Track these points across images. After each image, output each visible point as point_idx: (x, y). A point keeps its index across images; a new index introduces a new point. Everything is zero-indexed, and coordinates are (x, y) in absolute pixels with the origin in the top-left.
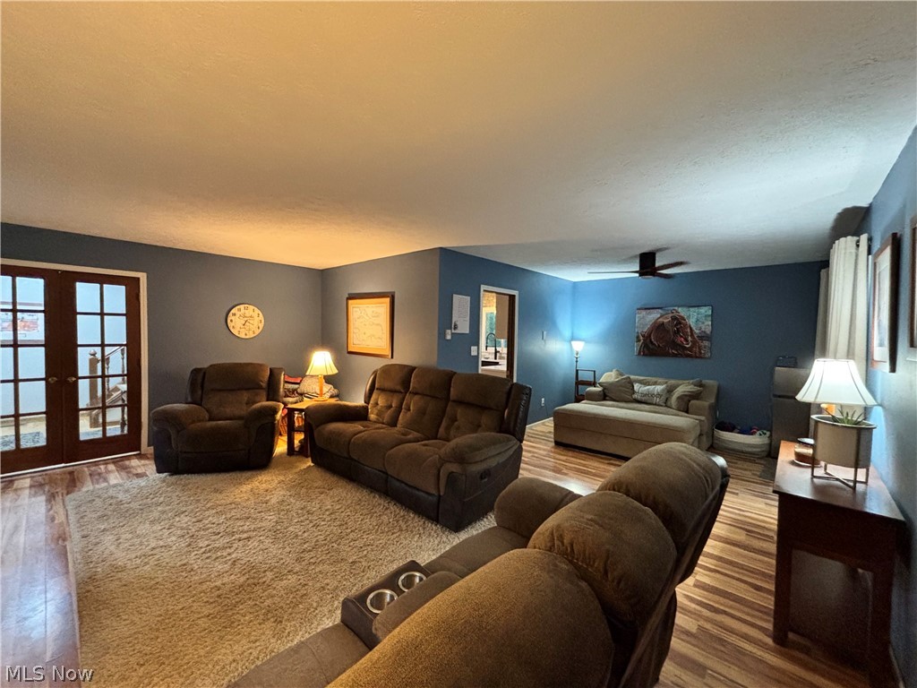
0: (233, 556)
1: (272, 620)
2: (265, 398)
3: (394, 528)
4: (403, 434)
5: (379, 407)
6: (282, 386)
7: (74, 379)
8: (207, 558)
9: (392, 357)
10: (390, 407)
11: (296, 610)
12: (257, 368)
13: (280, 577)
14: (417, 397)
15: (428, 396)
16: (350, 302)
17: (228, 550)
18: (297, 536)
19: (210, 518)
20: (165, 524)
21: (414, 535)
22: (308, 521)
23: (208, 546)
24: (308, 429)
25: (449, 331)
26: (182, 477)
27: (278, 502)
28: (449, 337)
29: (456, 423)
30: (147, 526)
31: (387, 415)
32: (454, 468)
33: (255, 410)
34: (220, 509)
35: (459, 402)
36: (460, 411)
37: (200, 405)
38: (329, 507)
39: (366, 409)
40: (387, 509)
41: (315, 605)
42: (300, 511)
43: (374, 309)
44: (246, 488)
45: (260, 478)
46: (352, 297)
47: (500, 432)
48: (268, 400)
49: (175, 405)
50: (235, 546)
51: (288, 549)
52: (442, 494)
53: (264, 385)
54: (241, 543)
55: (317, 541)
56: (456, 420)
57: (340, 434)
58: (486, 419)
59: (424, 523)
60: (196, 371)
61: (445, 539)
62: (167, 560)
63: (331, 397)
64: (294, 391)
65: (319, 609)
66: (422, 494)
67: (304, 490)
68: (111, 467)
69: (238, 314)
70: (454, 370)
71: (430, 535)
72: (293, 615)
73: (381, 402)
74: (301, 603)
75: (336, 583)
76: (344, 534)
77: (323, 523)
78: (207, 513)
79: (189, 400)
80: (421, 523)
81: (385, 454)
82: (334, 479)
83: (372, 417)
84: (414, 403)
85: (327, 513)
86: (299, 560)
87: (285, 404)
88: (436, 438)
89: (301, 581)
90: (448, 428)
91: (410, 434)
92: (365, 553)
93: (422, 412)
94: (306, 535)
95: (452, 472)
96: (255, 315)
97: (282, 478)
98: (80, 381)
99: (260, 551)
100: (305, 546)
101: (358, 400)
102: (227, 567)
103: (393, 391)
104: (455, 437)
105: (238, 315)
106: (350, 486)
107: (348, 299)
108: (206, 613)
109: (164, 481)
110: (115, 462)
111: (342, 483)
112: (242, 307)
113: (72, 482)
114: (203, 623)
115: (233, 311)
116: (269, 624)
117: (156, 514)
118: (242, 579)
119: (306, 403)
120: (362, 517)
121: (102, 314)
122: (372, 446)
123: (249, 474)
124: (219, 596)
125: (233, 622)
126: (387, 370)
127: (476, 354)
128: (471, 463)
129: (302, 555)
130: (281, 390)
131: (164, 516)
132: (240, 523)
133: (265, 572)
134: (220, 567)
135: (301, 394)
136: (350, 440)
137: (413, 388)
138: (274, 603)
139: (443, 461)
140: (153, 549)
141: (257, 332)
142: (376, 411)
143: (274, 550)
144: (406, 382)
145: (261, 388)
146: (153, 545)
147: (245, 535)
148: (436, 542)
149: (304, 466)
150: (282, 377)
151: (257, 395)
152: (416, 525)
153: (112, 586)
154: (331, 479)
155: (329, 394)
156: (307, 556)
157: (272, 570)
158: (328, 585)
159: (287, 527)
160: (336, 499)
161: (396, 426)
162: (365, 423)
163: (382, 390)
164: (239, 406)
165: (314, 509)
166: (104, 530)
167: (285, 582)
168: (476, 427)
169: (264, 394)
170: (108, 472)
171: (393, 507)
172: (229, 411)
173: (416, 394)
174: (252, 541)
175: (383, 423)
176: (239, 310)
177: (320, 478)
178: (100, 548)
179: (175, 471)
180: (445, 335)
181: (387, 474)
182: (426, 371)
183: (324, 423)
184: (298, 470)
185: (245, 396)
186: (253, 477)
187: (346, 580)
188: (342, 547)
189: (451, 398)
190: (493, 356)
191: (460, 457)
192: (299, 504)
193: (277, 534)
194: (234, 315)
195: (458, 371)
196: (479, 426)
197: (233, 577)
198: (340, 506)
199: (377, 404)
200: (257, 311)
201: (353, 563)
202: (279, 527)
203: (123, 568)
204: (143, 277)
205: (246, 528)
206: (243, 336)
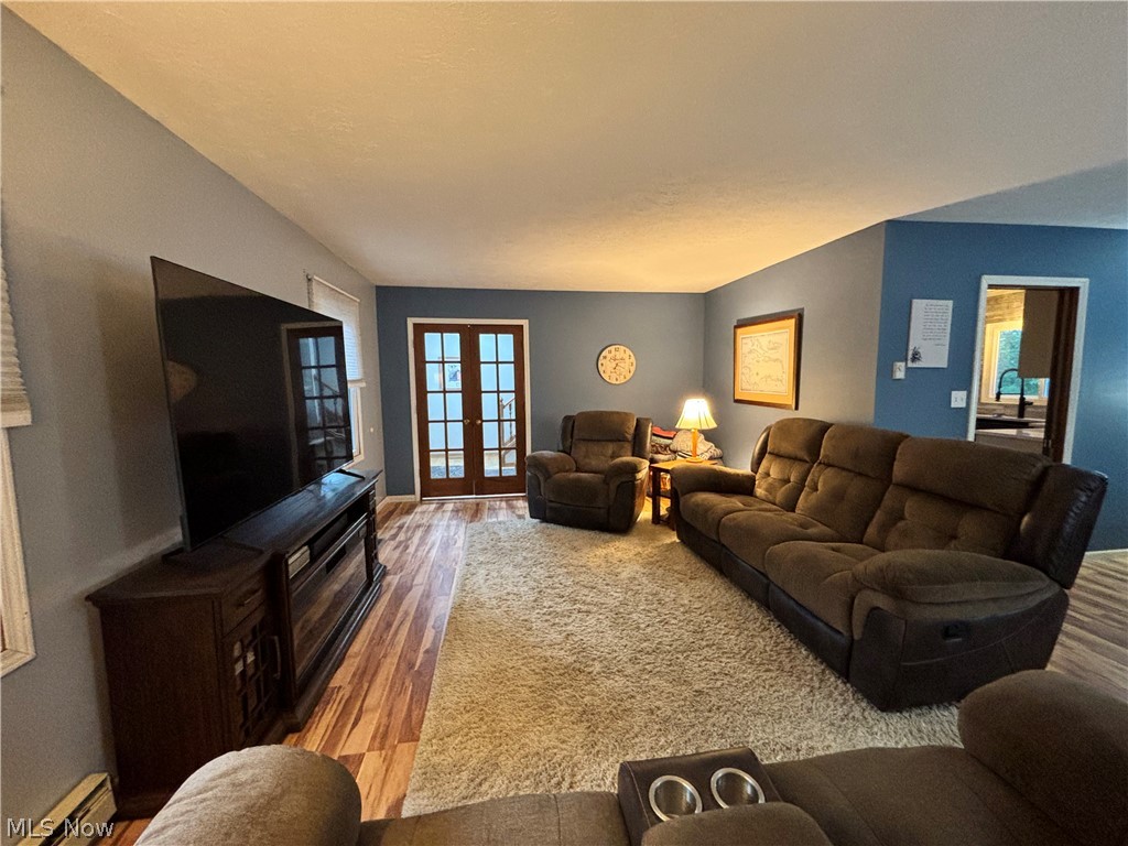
0: (569, 628)
1: (585, 724)
2: (630, 453)
3: (771, 661)
4: (801, 526)
5: (770, 480)
6: (649, 440)
7: (479, 422)
8: (546, 621)
9: (797, 408)
10: (788, 481)
11: (614, 726)
12: (623, 417)
13: (607, 673)
14: (830, 470)
15: (850, 471)
16: (739, 331)
17: (566, 619)
18: (638, 628)
19: (561, 577)
20: (524, 571)
21: (799, 689)
22: (655, 614)
23: (550, 607)
24: (674, 496)
25: (901, 365)
26: (549, 525)
27: (629, 579)
28: (900, 374)
29: (901, 524)
30: (510, 569)
31: (780, 495)
32: (881, 601)
33: (615, 465)
34: (571, 569)
35: (912, 488)
36: (911, 506)
37: (570, 455)
38: (686, 602)
39: (752, 480)
40: (764, 630)
41: (636, 729)
42: (650, 597)
43: (771, 338)
44: (601, 552)
45: (617, 543)
46: (742, 324)
47: (1006, 556)
48: (633, 455)
49: (544, 452)
50: (573, 616)
51: (624, 642)
52: (856, 637)
53: (630, 437)
54: (580, 615)
55: (660, 643)
56: (902, 518)
57: (707, 509)
58: (969, 525)
59: (823, 672)
60: (567, 418)
61: (857, 714)
62: (515, 610)
63: (711, 458)
64: (667, 447)
65: (641, 738)
66: (820, 624)
67: (660, 571)
68: (504, 504)
69: (609, 356)
70: (906, 433)
71: (830, 695)
72: (609, 730)
73: (774, 473)
74: (622, 719)
75: (669, 713)
76: (696, 647)
77: (673, 621)
78: (559, 571)
79: (561, 448)
80: (818, 670)
81: (766, 551)
82: (701, 565)
83: (760, 491)
84: (824, 480)
85: (682, 609)
86: (634, 661)
87: (652, 461)
88: (861, 543)
89: (629, 689)
90: (885, 528)
91: (813, 526)
92: (719, 683)
93: (837, 496)
94: (649, 630)
95: (878, 608)
96: (626, 357)
97: (639, 549)
98: (484, 424)
99: (596, 632)
100: (645, 644)
101: (742, 467)
102: (560, 638)
103: (794, 459)
104: (896, 547)
105: (608, 358)
106: (719, 581)
107: (736, 327)
108: (530, 683)
109: (534, 527)
110: (508, 500)
111: (710, 573)
112: (612, 348)
113: (476, 513)
114: (525, 693)
115: (604, 354)
116: (581, 728)
117: (520, 559)
118: (571, 659)
119: (679, 463)
120: (727, 630)
121: (497, 363)
122: (750, 533)
123: (607, 536)
124: (544, 669)
125: (549, 707)
126: (784, 427)
127: (963, 405)
128: (918, 603)
129: (638, 655)
130: (648, 445)
131: (524, 563)
132: (586, 591)
133: (594, 659)
134: (554, 635)
135: (675, 452)
136: (720, 521)
137: (826, 456)
138: (593, 705)
139: (859, 585)
140: (508, 594)
141: (629, 376)
142: (764, 485)
143: (609, 636)
144: (814, 446)
145: (625, 440)
146: (509, 589)
147: (584, 608)
148: (840, 713)
149: (668, 541)
150: (650, 429)
151: (623, 447)
152: (809, 669)
153: (472, 619)
154: (697, 564)
155: (708, 455)
156: (645, 658)
157: (601, 661)
158: (659, 708)
159: (631, 613)
160: (698, 594)
161: (794, 511)
162: (749, 499)
163: (777, 455)
164: (602, 458)
165: (667, 600)
166: (482, 563)
167: (611, 681)
168: (946, 537)
169: (628, 447)
170: (500, 508)
171: (774, 629)
172: (594, 463)
173: (828, 465)
174: (591, 616)
175: (774, 504)
176: (610, 352)
177: (683, 559)
178: (474, 579)
179: (544, 520)
180: (892, 372)
181: (767, 578)
182: (850, 431)
183: (694, 491)
184: (660, 543)
185: (610, 448)
186: (613, 541)
187: (682, 712)
188: (688, 663)
189: (894, 481)
190: (1016, 411)
191: (894, 585)
192: (653, 587)
193: (618, 618)
194: (605, 357)
195: (914, 433)
196: (954, 537)
197: (562, 652)
198: (700, 605)
199: (768, 475)
200: (629, 352)
201: (699, 692)
202: (622, 610)
203: (482, 606)
204: (525, 323)
205: (589, 599)
206: (615, 382)
